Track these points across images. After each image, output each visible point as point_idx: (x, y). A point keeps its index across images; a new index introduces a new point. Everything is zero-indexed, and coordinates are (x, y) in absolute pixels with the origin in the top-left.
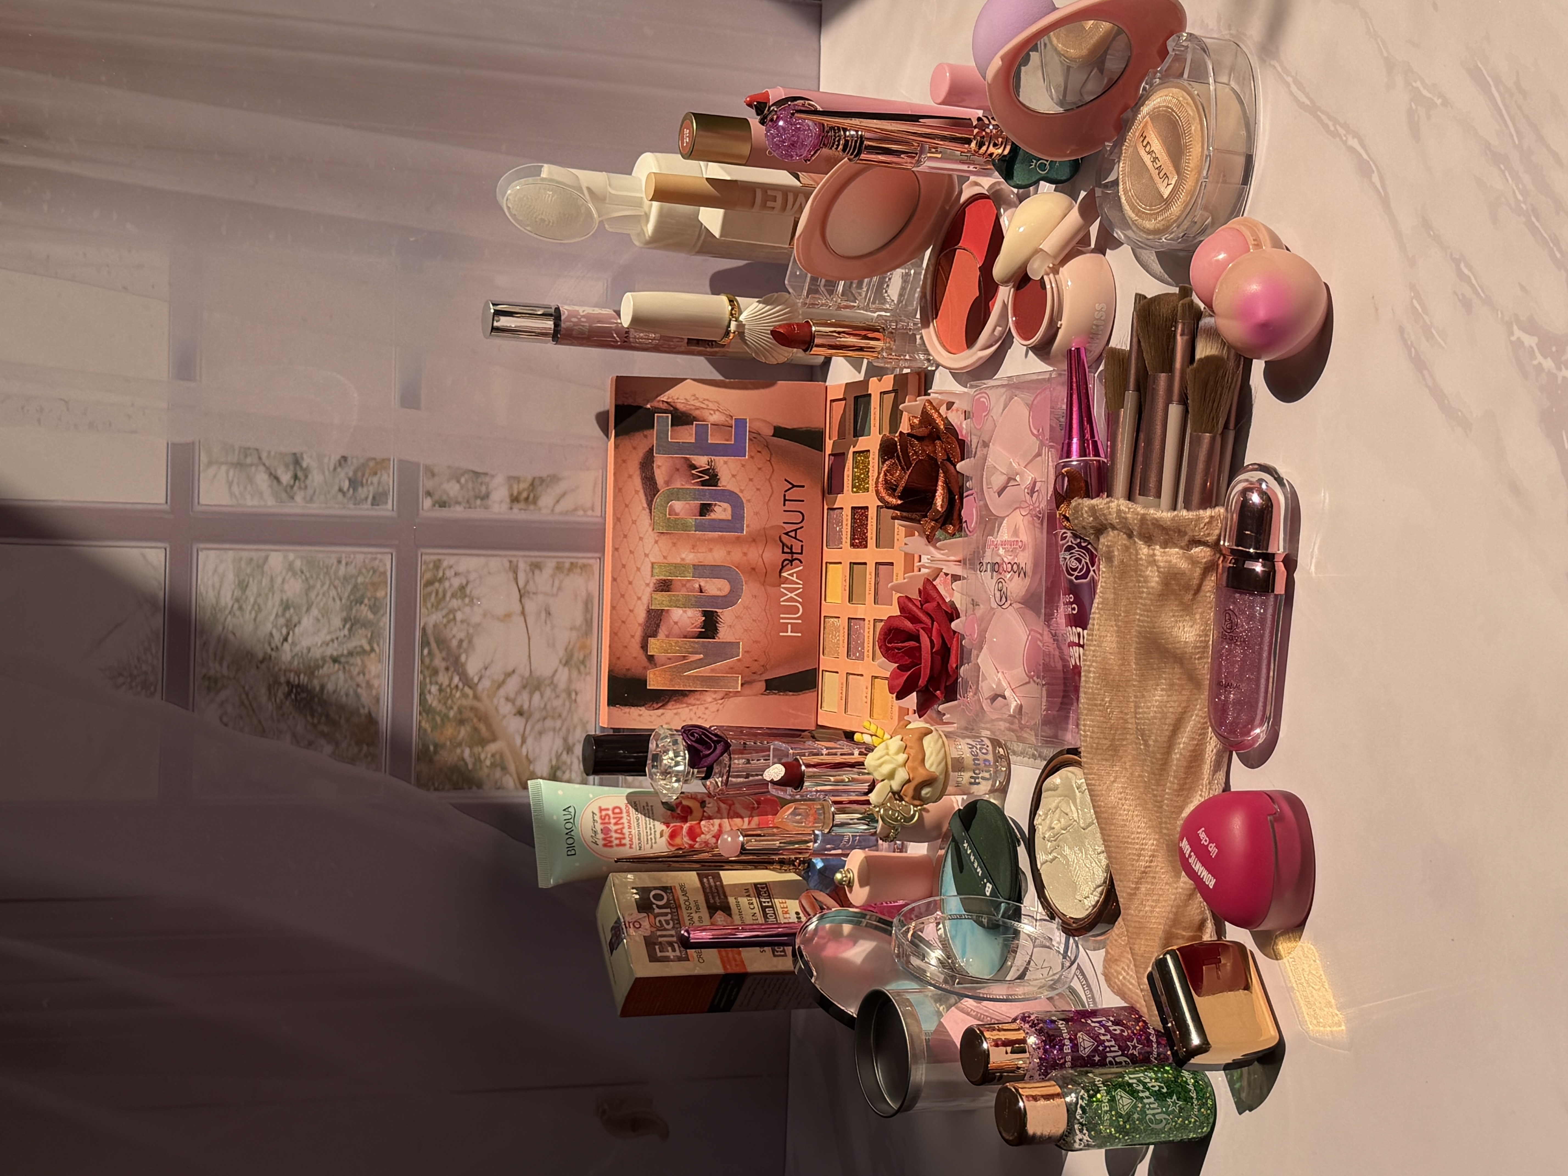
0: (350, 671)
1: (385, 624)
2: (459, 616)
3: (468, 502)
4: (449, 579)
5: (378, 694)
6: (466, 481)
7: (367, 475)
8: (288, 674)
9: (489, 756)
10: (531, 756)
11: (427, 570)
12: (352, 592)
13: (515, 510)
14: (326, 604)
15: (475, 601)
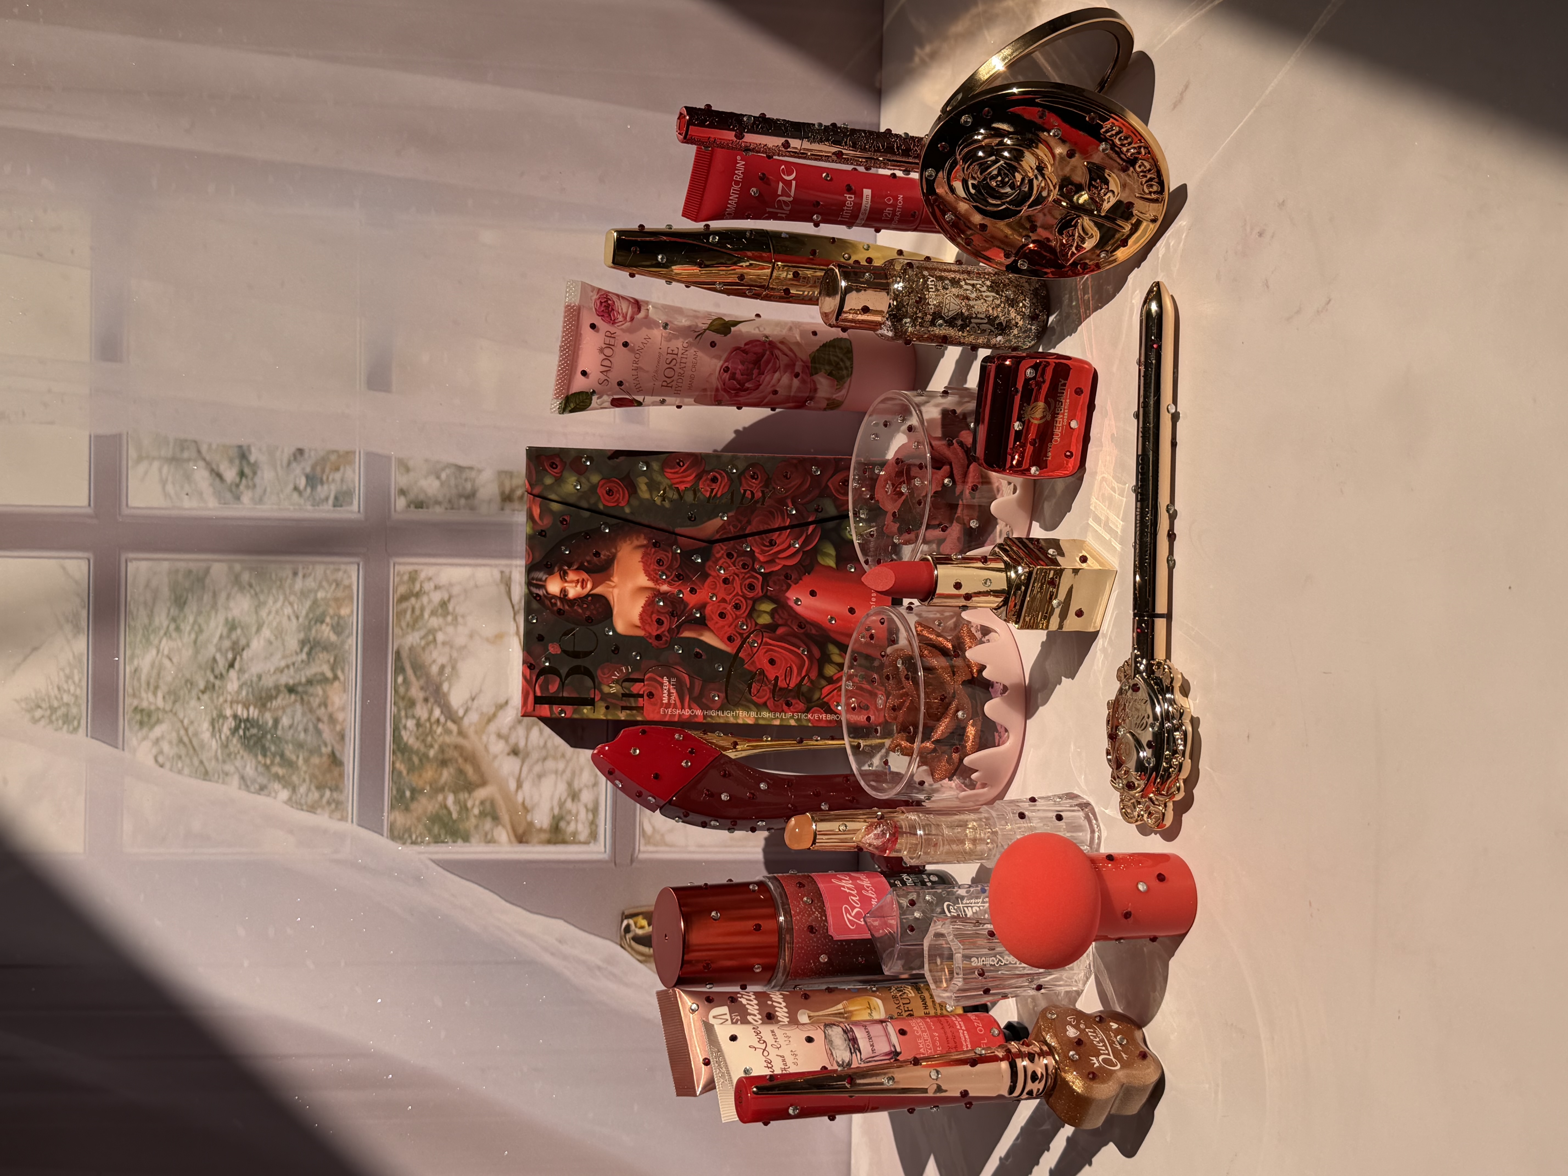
0: (309, 702)
1: (350, 646)
2: (440, 637)
3: (450, 501)
4: (428, 594)
5: (343, 730)
6: (448, 476)
7: (327, 470)
8: (235, 706)
9: (477, 803)
10: (528, 803)
11: (401, 582)
12: (312, 609)
13: (507, 511)
14: (280, 623)
15: (460, 620)
